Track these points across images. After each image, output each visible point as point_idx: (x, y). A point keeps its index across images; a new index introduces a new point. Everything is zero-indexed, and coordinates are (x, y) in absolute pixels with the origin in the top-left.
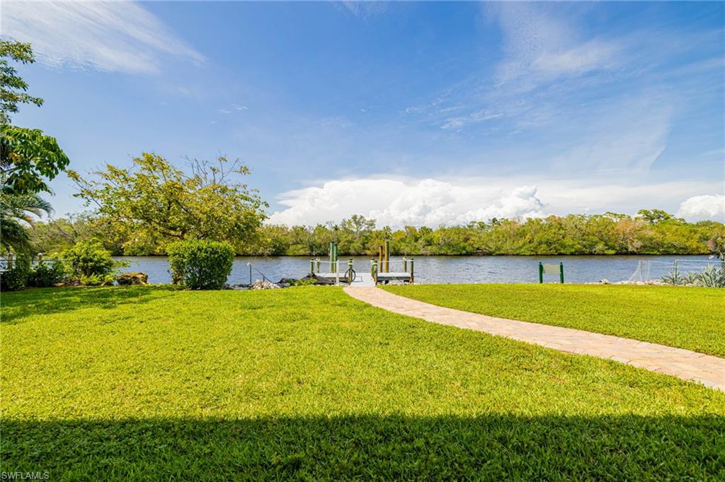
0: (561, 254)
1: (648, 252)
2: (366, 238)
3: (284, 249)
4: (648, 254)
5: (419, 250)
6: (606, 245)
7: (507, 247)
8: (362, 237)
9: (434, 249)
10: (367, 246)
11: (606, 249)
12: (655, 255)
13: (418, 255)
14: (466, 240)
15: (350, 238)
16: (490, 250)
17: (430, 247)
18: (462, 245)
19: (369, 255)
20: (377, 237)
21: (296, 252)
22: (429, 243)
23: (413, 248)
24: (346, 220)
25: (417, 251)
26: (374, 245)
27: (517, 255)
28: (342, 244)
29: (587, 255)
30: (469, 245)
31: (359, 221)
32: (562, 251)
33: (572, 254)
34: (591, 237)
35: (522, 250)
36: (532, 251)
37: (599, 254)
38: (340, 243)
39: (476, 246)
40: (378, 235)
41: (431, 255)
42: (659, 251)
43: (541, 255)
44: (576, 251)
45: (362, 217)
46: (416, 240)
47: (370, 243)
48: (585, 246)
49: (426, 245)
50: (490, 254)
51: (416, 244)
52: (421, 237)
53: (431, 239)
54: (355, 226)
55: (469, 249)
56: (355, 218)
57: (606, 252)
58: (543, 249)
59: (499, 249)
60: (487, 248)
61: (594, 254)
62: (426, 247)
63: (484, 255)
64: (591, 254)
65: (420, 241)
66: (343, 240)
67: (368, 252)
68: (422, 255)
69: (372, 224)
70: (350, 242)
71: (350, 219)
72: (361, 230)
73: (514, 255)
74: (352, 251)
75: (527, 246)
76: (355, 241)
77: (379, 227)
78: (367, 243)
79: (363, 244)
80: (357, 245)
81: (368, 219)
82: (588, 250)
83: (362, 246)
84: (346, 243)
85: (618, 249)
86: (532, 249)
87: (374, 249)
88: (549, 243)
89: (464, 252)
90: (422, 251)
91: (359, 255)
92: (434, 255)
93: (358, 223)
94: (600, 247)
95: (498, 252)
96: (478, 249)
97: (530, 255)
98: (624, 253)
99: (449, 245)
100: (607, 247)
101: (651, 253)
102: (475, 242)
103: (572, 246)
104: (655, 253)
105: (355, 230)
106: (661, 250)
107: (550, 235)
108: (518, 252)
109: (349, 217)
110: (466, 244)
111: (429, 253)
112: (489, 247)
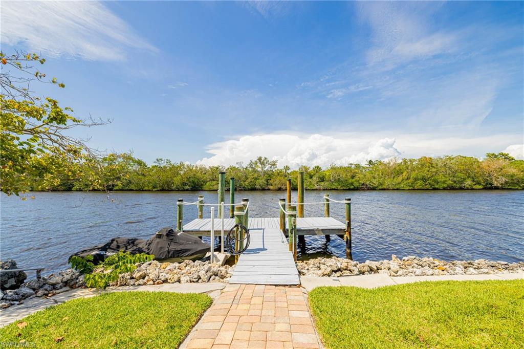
0: (435, 189)
1: (510, 187)
2: (269, 176)
3: (202, 185)
4: (510, 189)
5: (314, 185)
6: (473, 181)
7: (388, 182)
8: (266, 175)
9: (326, 184)
10: (270, 182)
11: (474, 185)
12: (517, 189)
13: (312, 190)
14: (353, 177)
15: (256, 175)
16: (374, 185)
17: (322, 183)
18: (350, 181)
19: (272, 190)
20: (279, 175)
21: (211, 187)
22: (322, 179)
23: (308, 184)
24: (253, 161)
25: (312, 186)
26: (276, 182)
27: (397, 189)
28: (249, 180)
29: (457, 189)
30: (357, 181)
31: (263, 162)
32: (437, 186)
33: (444, 189)
34: (460, 174)
35: (402, 185)
36: (409, 186)
37: (468, 189)
38: (248, 180)
39: (362, 182)
40: (279, 173)
41: (324, 190)
42: (520, 186)
43: (418, 189)
44: (448, 186)
45: (266, 159)
46: (311, 177)
47: (272, 180)
48: (455, 182)
49: (320, 181)
50: (374, 189)
51: (310, 180)
52: (314, 175)
53: (324, 177)
54: (260, 166)
55: (356, 184)
56: (260, 159)
57: (474, 187)
58: (419, 184)
59: (381, 185)
60: (372, 184)
61: (463, 189)
62: (319, 183)
63: (368, 189)
64: (461, 189)
65: (314, 178)
66: (250, 177)
67: (271, 187)
68: (316, 190)
69: (274, 164)
70: (256, 179)
71: (256, 160)
72: (265, 169)
73: (393, 189)
74: (258, 186)
75: (405, 182)
76: (260, 178)
77: (280, 166)
78: (270, 180)
79: (267, 181)
80: (261, 182)
81: (270, 160)
82: (458, 186)
83: (266, 182)
84: (253, 180)
85: (483, 184)
86: (410, 184)
87: (276, 185)
88: (424, 179)
89: (352, 187)
90: (316, 187)
91: (263, 190)
92: (327, 190)
93: (262, 164)
94: (468, 183)
95: (380, 187)
96: (363, 184)
97: (409, 190)
98: (489, 187)
99: (339, 181)
100: (474, 183)
101: (513, 188)
102: (360, 178)
103: (444, 182)
104: (517, 188)
105: (259, 169)
106: (521, 185)
107: (425, 173)
108: (398, 187)
109: (255, 159)
110: (353, 180)
111: (322, 188)
112: (373, 183)
